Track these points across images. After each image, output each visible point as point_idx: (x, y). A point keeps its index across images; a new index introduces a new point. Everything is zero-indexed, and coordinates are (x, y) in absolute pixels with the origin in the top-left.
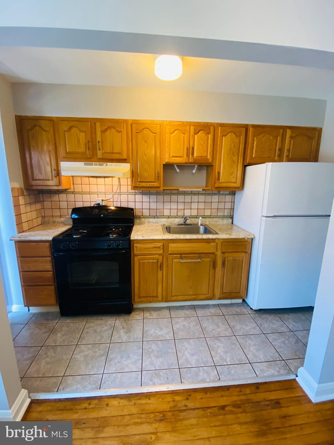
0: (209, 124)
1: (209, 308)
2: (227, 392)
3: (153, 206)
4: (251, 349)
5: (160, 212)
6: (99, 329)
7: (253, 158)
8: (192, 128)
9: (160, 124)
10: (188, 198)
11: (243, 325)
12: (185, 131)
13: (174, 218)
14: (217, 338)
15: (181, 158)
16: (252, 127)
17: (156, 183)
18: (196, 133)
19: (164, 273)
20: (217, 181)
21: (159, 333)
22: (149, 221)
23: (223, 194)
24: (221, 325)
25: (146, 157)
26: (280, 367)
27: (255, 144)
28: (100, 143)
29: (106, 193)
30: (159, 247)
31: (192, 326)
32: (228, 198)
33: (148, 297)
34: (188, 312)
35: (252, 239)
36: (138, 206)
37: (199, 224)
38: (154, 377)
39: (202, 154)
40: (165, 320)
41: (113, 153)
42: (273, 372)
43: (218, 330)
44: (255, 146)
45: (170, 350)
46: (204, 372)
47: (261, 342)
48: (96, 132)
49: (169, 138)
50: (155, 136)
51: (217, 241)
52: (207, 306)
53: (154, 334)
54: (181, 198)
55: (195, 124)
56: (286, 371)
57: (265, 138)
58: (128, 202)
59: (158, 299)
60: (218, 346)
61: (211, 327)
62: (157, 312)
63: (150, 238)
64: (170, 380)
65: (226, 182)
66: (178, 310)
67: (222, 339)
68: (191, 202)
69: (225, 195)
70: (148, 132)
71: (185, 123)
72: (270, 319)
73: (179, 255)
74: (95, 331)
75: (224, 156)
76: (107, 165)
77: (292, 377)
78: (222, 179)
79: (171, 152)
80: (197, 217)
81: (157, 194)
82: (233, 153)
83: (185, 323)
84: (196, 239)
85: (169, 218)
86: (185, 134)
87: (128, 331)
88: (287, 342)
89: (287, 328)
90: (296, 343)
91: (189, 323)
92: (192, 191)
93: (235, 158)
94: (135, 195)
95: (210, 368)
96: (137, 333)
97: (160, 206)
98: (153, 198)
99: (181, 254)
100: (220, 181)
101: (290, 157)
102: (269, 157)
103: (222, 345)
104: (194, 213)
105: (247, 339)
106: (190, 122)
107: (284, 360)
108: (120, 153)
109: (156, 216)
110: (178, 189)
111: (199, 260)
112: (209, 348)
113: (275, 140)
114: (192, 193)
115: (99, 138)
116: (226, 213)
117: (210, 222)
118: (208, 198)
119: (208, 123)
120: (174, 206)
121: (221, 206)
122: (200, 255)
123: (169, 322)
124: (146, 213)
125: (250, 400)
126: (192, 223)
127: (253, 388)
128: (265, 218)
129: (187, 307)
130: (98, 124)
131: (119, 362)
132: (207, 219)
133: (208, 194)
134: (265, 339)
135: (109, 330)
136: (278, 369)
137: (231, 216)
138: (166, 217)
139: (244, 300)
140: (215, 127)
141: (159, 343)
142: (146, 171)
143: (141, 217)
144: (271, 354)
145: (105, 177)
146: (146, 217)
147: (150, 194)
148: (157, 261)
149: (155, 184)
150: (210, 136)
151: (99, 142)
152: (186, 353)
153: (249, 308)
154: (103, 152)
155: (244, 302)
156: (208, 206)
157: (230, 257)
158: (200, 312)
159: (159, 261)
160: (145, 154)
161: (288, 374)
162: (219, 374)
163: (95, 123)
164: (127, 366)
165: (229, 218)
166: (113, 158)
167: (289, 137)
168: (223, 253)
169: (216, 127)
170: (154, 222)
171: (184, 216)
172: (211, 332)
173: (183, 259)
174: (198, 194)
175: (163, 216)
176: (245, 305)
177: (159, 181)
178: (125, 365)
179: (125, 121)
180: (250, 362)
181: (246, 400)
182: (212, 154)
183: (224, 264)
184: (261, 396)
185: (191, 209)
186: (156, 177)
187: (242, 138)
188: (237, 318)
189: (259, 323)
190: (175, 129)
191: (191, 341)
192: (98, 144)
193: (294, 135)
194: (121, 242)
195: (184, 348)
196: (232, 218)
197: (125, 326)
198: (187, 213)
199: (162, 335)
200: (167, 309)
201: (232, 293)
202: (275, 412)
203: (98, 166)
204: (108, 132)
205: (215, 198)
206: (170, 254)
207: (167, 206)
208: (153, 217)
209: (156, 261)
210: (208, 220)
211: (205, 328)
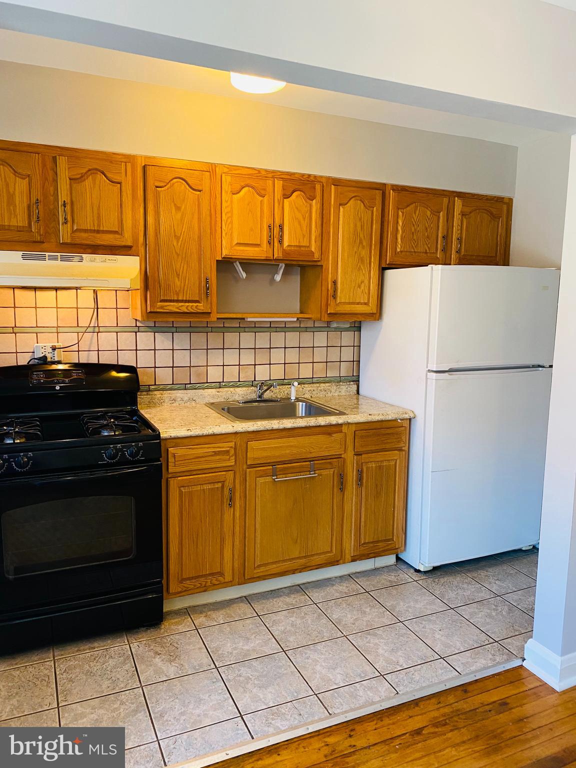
0: (312, 178)
1: (333, 585)
2: (417, 708)
3: (182, 359)
4: (437, 636)
5: (199, 375)
6: (96, 667)
7: (398, 252)
8: (279, 184)
9: (210, 172)
10: (262, 339)
11: (409, 602)
12: (265, 190)
13: (233, 386)
14: (370, 631)
15: (257, 249)
16: (393, 190)
17: (201, 304)
18: (286, 196)
19: (237, 514)
20: (331, 299)
21: (246, 648)
22: (173, 396)
23: (336, 329)
24: (368, 610)
25: (179, 244)
26: (492, 652)
27: (399, 223)
28: (68, 207)
29: (60, 330)
30: (228, 452)
31: (309, 622)
32: (347, 338)
33: (202, 576)
34: (292, 600)
35: (410, 419)
36: (143, 361)
37: (293, 398)
38: (273, 719)
39: (299, 242)
40: (248, 621)
41: (98, 232)
42: (484, 662)
43: (365, 619)
44: (400, 228)
45: (282, 671)
46: (366, 689)
47: (450, 622)
48: (55, 181)
49: (229, 202)
50: (198, 195)
51: (344, 429)
52: (328, 582)
53: (235, 652)
54: (247, 339)
55: (283, 176)
56: (505, 657)
57: (417, 212)
58: (118, 350)
59: (224, 578)
60: (376, 644)
61: (349, 616)
62: (222, 612)
63: (205, 432)
64: (306, 716)
65: (349, 303)
66: (268, 599)
67: (379, 632)
68: (270, 348)
69: (341, 330)
70: (183, 186)
71: (263, 173)
72: (455, 583)
73: (271, 467)
74: (90, 673)
75: (343, 247)
76: (81, 260)
77: (516, 663)
78: (341, 297)
79: (235, 235)
80: (285, 382)
81: (191, 329)
82: (361, 242)
83: (293, 619)
84: (306, 427)
85: (220, 388)
86: (263, 197)
87: (173, 657)
88: (494, 614)
89: (488, 592)
90: (509, 613)
91: (303, 618)
92: (270, 322)
93: (364, 253)
94: (136, 332)
95: (374, 681)
96: (197, 656)
97: (198, 359)
98: (182, 339)
99: (273, 464)
100: (338, 301)
101: (463, 254)
102: (426, 253)
103: (382, 641)
104: (277, 373)
105: (424, 622)
106: (274, 172)
107: (497, 642)
108: (116, 232)
109: (190, 384)
110: (244, 319)
111: (312, 474)
112: (360, 652)
113: (436, 218)
114: (272, 328)
115: (63, 195)
116: (345, 370)
117: (314, 393)
118: (307, 339)
119: (309, 176)
120: (231, 357)
121: (334, 355)
122: (312, 463)
123: (258, 625)
124: (164, 377)
125: (458, 710)
126: (274, 396)
127: (459, 693)
128: (434, 374)
129: (286, 591)
130: (62, 162)
131: (182, 714)
132: (306, 386)
133: (306, 329)
134: (457, 617)
135: (124, 663)
136: (491, 656)
137: (355, 379)
138: (213, 384)
139: (398, 559)
140: (323, 186)
141: (254, 663)
142: (178, 275)
143: (153, 387)
144: (473, 637)
145: (56, 289)
146: (164, 388)
147: (174, 330)
148: (223, 486)
149: (201, 307)
150: (315, 204)
151: (64, 205)
152: (318, 668)
153: (412, 571)
154: (75, 228)
155: (399, 562)
156: (306, 356)
157: (372, 461)
158: (317, 595)
159: (227, 484)
160: (175, 236)
161: (508, 660)
162: (393, 686)
163: (54, 159)
164: (206, 715)
165: (350, 381)
166: (99, 242)
167: (459, 214)
168: (358, 454)
169: (325, 185)
170: (185, 399)
171: (255, 380)
172: (354, 624)
173: (278, 476)
174: (284, 328)
175: (206, 384)
176: (403, 567)
177: (209, 298)
178: (199, 716)
179: (129, 159)
180: (442, 657)
181: (452, 712)
182: (319, 243)
183: (360, 479)
184: (476, 700)
185: (270, 364)
186: (203, 290)
187: (377, 210)
188: (394, 592)
189: (437, 593)
190: (243, 184)
191: (319, 647)
192: (61, 209)
193: (467, 210)
194: (141, 444)
195: (310, 661)
196: (357, 381)
197: (158, 649)
198: (262, 374)
199: (254, 650)
200: (242, 602)
201: (378, 542)
202: (503, 718)
203: (59, 262)
204: (88, 182)
205: (321, 339)
206: (250, 466)
207: (216, 358)
208: (183, 386)
209: (220, 485)
210: (309, 389)
211: (340, 621)
